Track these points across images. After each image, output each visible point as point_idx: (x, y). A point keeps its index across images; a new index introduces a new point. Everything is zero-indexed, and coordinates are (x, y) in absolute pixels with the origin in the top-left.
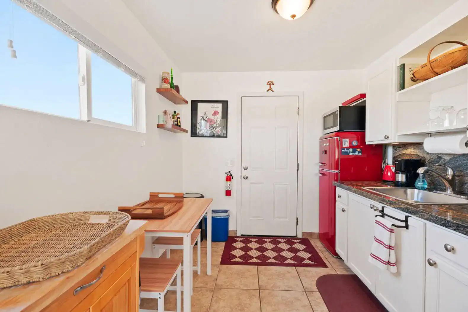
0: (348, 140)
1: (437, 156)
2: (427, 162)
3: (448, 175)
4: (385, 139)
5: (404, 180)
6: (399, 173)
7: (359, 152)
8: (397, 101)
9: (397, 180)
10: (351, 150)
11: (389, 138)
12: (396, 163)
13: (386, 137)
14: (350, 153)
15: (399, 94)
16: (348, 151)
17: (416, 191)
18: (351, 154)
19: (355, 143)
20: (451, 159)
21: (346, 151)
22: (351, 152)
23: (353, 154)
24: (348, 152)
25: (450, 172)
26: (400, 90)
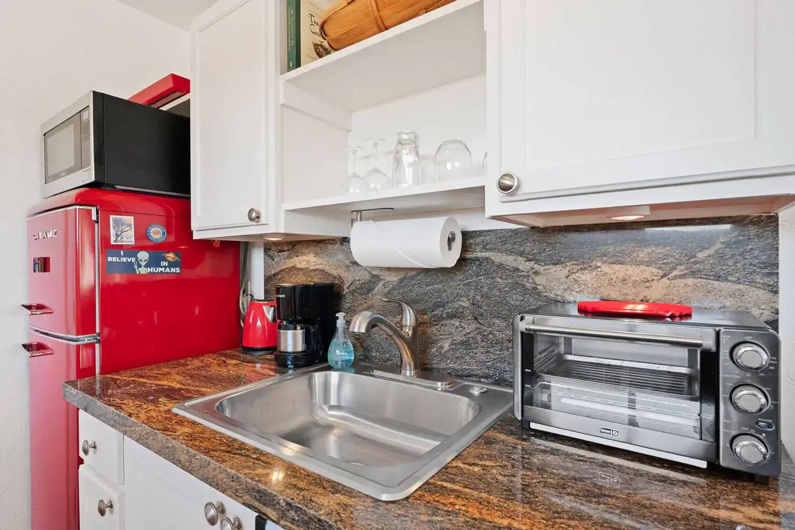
0: (130, 219)
1: (369, 272)
2: (346, 291)
3: (406, 326)
4: (251, 219)
5: (300, 347)
6: (287, 328)
7: (171, 265)
8: (282, 102)
9: (282, 349)
10: (143, 255)
11: (263, 220)
12: (278, 299)
13: (254, 215)
14: (139, 266)
15: (288, 81)
16: (133, 260)
17: (334, 376)
18: (143, 271)
19: (157, 233)
20: (401, 281)
21: (124, 260)
22: (143, 264)
23: (152, 270)
24: (131, 263)
25: (409, 318)
26: (289, 69)
